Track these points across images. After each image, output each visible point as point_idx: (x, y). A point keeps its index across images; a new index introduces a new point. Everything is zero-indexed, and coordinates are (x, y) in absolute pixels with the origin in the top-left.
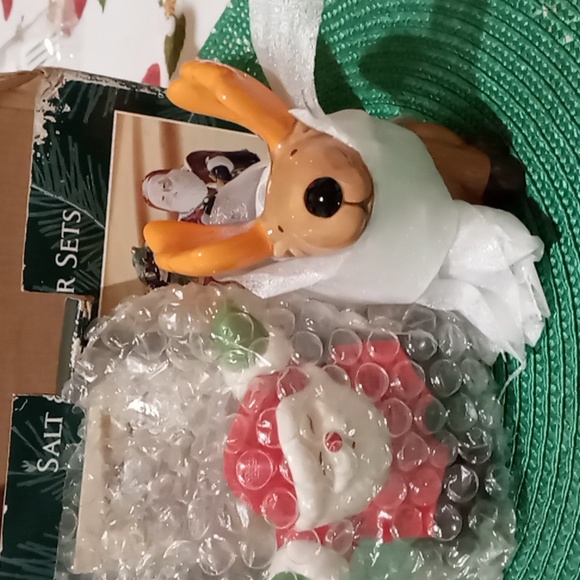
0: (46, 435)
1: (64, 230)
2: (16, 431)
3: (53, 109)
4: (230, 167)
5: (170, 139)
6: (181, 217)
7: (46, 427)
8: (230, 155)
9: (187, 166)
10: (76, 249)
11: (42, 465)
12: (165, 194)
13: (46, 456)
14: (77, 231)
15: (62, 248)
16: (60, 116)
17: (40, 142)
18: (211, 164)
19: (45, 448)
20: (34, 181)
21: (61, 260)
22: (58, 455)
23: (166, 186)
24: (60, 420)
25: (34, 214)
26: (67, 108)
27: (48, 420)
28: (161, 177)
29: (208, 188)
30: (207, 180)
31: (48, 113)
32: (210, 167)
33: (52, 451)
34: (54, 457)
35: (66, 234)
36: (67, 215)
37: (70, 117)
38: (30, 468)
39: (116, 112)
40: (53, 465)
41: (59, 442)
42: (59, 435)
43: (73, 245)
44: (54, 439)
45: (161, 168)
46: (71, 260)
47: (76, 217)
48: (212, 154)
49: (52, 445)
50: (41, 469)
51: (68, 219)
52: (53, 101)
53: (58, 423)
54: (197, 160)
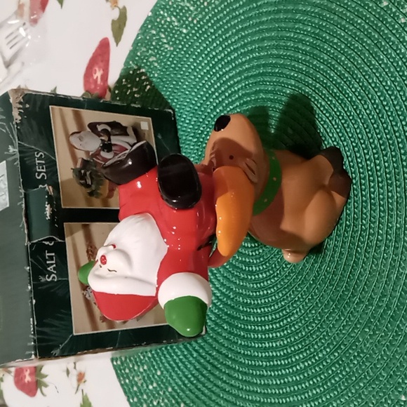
0: (48, 262)
1: (37, 162)
2: (33, 261)
3: (21, 106)
4: (109, 129)
5: (78, 118)
6: (91, 153)
7: (47, 258)
8: (108, 124)
9: (89, 130)
10: (44, 170)
11: (49, 277)
12: (81, 143)
13: (50, 273)
14: (43, 162)
15: (38, 170)
16: (25, 109)
17: (18, 122)
18: (100, 128)
19: (49, 269)
20: (19, 140)
21: (38, 176)
22: (55, 272)
23: (81, 139)
24: (53, 254)
25: (22, 155)
26: (27, 106)
27: (47, 254)
28: (78, 135)
29: (102, 140)
30: (99, 136)
31: (19, 108)
32: (99, 129)
33: (52, 270)
34: (54, 273)
35: (39, 163)
36: (37, 154)
37: (30, 109)
38: (43, 280)
39: (50, 107)
40: (54, 278)
41: (54, 265)
42: (54, 262)
43: (43, 168)
44: (52, 264)
45: (76, 130)
46: (43, 176)
47: (41, 155)
48: (100, 124)
49: (52, 267)
50: (49, 280)
51: (38, 156)
52: (20, 103)
53: (53, 256)
54: (93, 126)
